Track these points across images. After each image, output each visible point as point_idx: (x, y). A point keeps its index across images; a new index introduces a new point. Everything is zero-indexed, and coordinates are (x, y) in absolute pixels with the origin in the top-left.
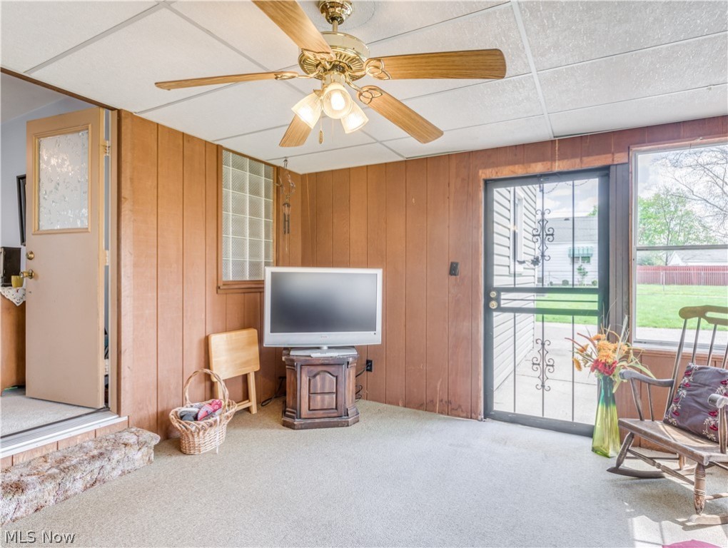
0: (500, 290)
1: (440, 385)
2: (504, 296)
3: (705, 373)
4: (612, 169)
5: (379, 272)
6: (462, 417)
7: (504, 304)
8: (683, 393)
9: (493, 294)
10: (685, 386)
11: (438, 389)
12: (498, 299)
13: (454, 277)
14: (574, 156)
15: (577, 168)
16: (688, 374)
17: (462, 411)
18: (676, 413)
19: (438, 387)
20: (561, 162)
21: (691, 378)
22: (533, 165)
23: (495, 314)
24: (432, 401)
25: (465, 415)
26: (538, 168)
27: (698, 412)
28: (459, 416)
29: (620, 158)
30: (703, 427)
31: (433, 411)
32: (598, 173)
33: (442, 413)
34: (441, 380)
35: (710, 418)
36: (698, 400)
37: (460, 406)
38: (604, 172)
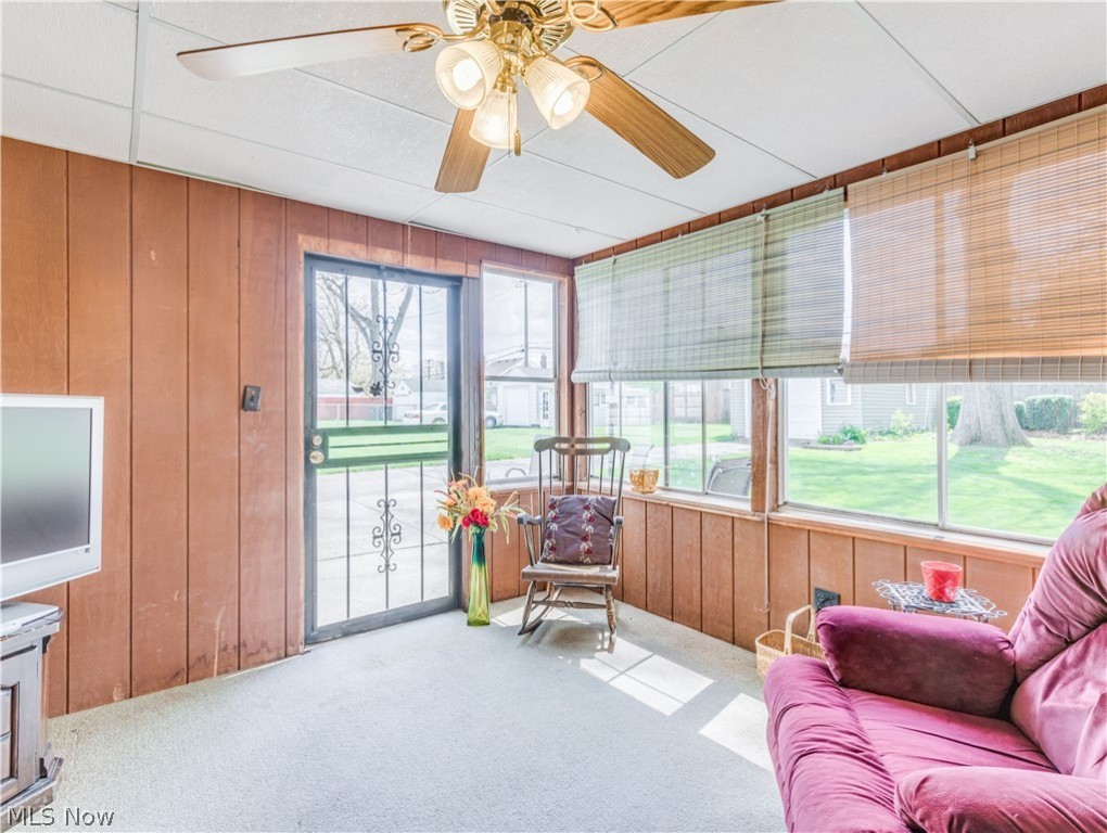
0: (326, 434)
1: (223, 620)
2: (333, 441)
3: (569, 502)
4: (465, 280)
5: (97, 404)
6: (270, 661)
7: (333, 454)
8: (554, 527)
9: (317, 440)
10: (555, 519)
11: (217, 629)
12: (324, 448)
13: (252, 413)
14: (428, 254)
15: (431, 270)
16: (552, 507)
17: (269, 651)
18: (553, 549)
19: (218, 623)
20: (413, 257)
21: (557, 510)
22: (380, 251)
23: (319, 471)
24: (202, 658)
25: (274, 655)
26: (386, 257)
27: (574, 541)
28: (263, 663)
29: (472, 270)
30: (579, 554)
31: (207, 675)
32: (450, 283)
33: (227, 672)
34: (224, 609)
35: (584, 544)
36: (569, 529)
37: (264, 644)
38: (456, 282)
